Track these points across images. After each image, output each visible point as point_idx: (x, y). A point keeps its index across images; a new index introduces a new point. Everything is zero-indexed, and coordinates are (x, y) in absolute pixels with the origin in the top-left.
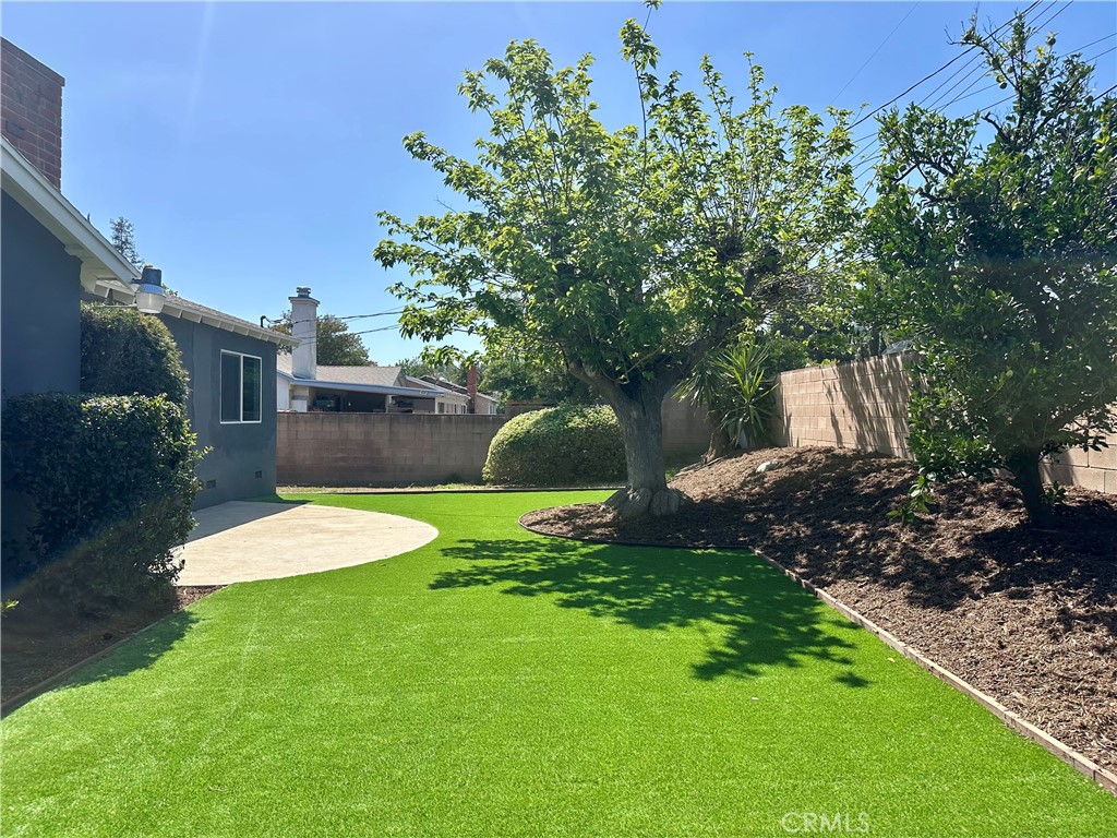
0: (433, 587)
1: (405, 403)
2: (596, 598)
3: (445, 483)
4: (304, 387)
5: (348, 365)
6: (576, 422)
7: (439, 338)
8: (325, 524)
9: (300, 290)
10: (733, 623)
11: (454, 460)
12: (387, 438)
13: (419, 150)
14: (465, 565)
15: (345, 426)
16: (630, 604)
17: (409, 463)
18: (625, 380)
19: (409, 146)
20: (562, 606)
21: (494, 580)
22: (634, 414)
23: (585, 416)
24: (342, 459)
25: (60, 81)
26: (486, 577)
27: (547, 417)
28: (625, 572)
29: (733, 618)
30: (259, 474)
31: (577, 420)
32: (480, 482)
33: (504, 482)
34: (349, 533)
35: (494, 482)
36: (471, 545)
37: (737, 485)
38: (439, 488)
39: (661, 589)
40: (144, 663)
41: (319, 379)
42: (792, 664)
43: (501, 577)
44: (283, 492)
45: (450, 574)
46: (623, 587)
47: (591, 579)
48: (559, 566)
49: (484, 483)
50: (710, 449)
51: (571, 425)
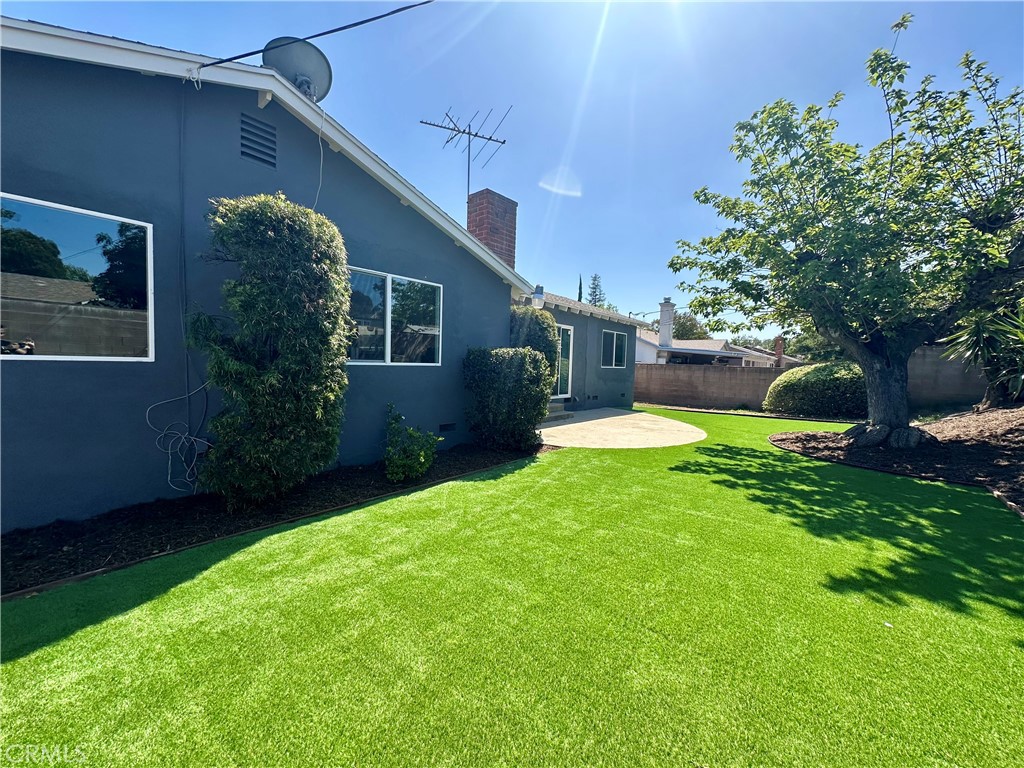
0: (671, 469)
1: (723, 360)
2: (785, 500)
3: (736, 409)
4: (664, 352)
5: (696, 339)
6: (842, 373)
7: (715, 314)
8: (644, 424)
9: (665, 299)
10: (912, 549)
11: (746, 395)
12: (702, 379)
13: (704, 198)
14: (703, 459)
15: (678, 372)
16: (812, 510)
17: (715, 395)
18: (866, 339)
19: (698, 198)
20: (751, 499)
21: (715, 472)
22: (878, 366)
23: (851, 370)
24: (676, 391)
25: (515, 204)
26: (711, 469)
27: (816, 370)
28: (831, 486)
29: (915, 545)
30: (623, 395)
31: (843, 372)
32: (761, 411)
33: (780, 411)
34: (652, 430)
35: (771, 411)
36: (720, 448)
37: (1000, 431)
38: (732, 412)
39: (854, 505)
40: (495, 478)
41: (674, 347)
42: (960, 608)
43: (721, 471)
44: (636, 405)
45: (689, 463)
46: (817, 497)
47: (794, 485)
48: (774, 471)
49: (763, 411)
50: (984, 400)
51: (836, 375)
